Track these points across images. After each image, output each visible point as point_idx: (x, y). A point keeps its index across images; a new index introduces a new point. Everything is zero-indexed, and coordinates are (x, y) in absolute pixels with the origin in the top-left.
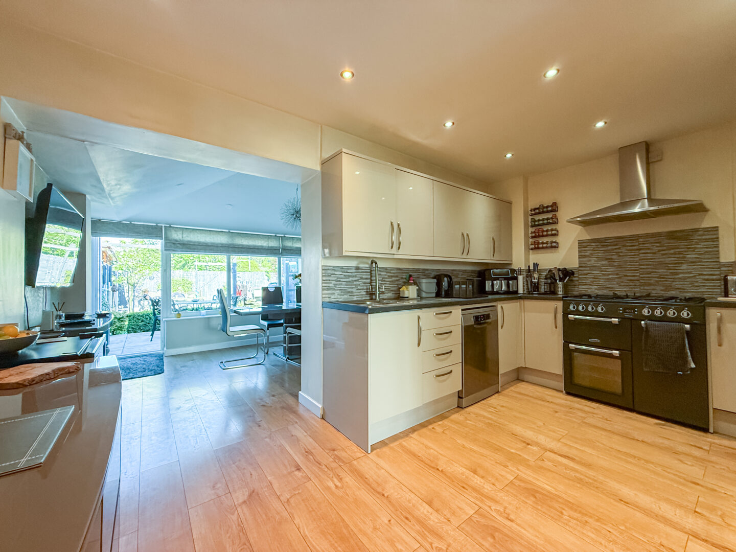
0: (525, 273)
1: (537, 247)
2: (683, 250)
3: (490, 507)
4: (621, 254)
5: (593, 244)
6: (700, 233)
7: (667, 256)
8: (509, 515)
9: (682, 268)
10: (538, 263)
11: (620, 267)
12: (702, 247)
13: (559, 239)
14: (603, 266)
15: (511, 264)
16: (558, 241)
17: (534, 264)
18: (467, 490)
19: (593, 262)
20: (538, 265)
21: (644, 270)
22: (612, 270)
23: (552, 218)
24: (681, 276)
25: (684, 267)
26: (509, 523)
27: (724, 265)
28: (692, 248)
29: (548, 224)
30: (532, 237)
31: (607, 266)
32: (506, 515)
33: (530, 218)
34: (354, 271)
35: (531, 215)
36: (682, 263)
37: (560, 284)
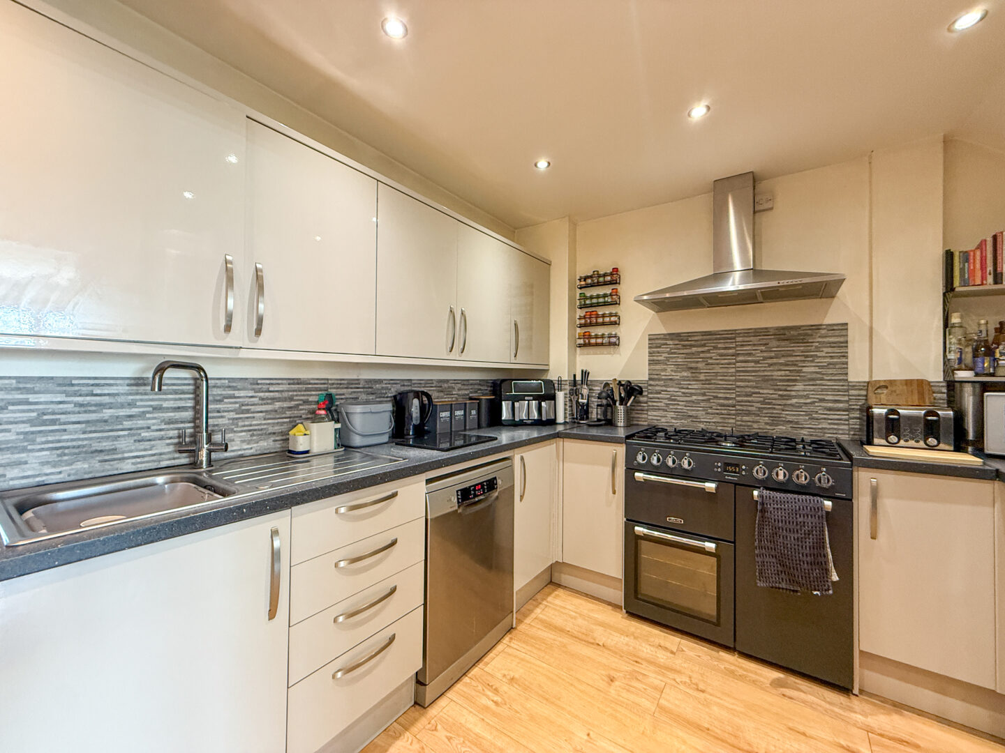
0: (568, 387)
1: (587, 343)
2: (798, 358)
4: (710, 361)
5: (671, 342)
6: (823, 332)
7: (776, 368)
9: (796, 388)
10: (589, 370)
11: (708, 382)
12: (824, 355)
13: (621, 331)
14: (684, 380)
15: (547, 371)
16: (619, 334)
17: (582, 371)
19: (669, 371)
20: (588, 373)
21: (742, 389)
22: (696, 387)
23: (611, 295)
24: (794, 401)
25: (800, 386)
27: (854, 387)
28: (812, 356)
29: (605, 304)
30: (581, 326)
31: (689, 380)
33: (579, 291)
35: (580, 288)
36: (795, 380)
37: (621, 409)
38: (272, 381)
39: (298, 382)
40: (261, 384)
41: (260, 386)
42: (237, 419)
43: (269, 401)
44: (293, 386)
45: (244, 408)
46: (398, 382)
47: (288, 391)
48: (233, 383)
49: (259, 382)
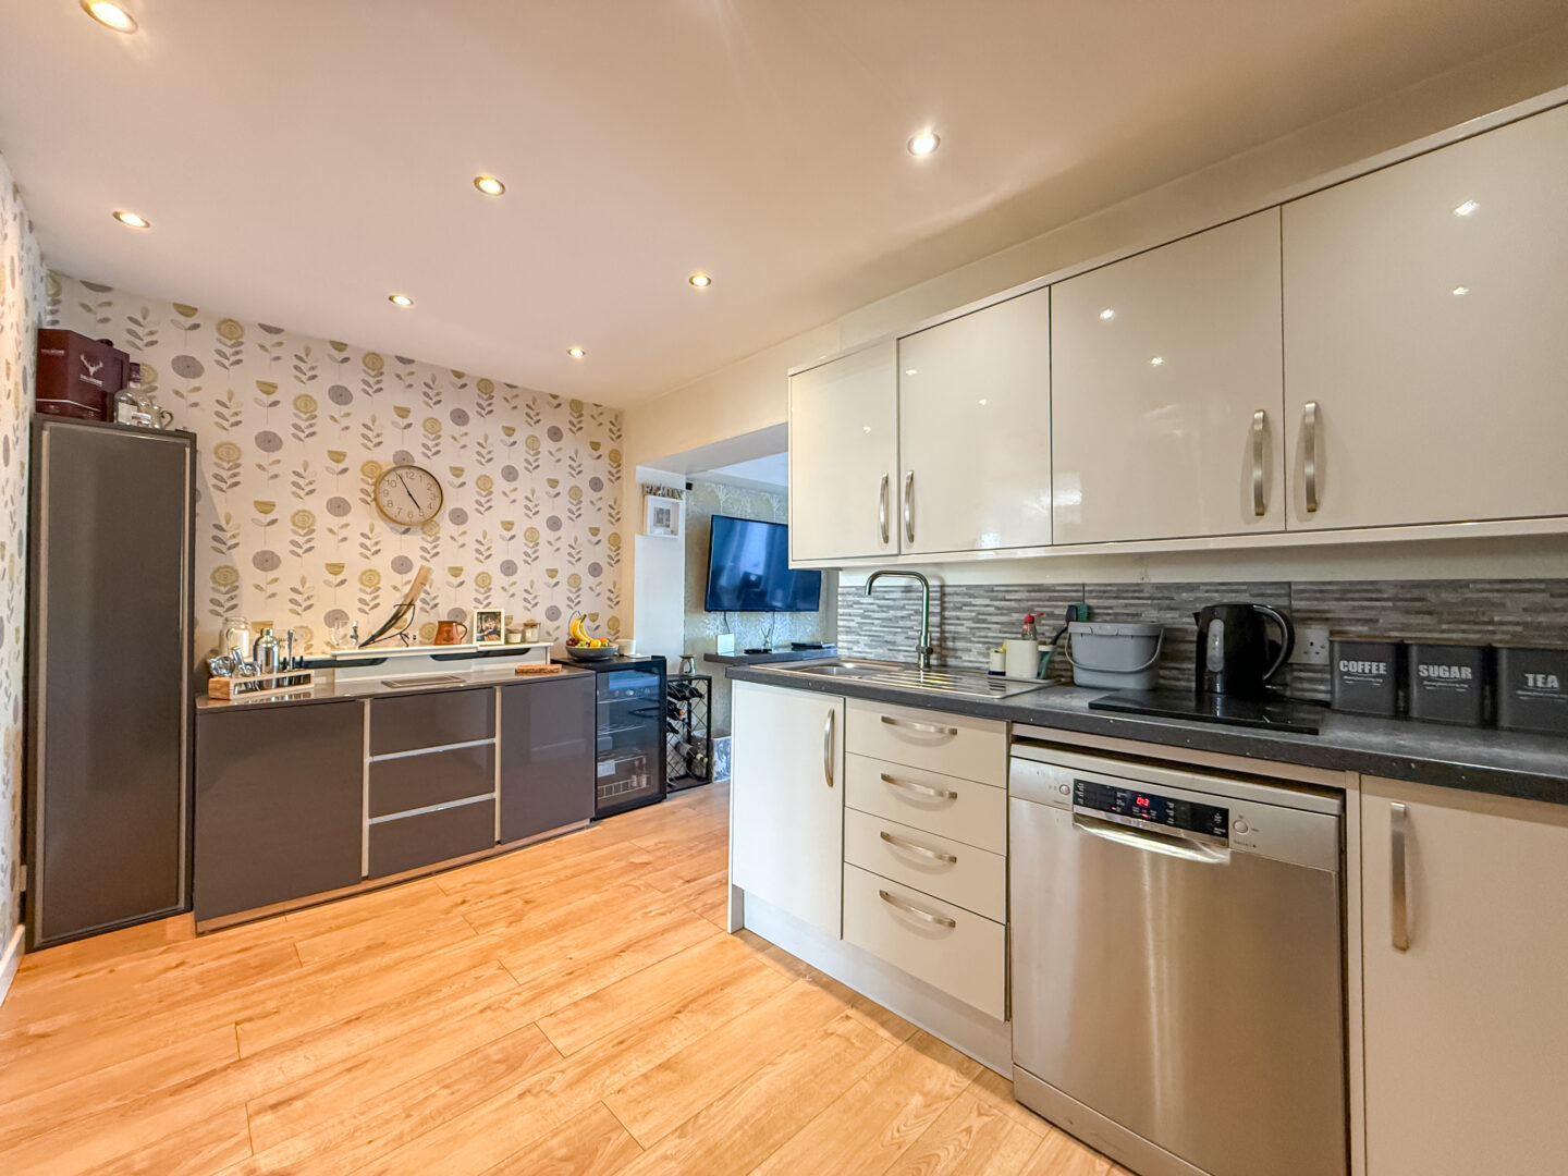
3: (563, 1071)
8: (536, 1095)
18: (613, 1046)
26: (518, 1090)
32: (535, 1091)
34: (898, 595)
38: (1009, 589)
39: (1039, 588)
40: (997, 591)
41: (995, 594)
42: (974, 628)
43: (1005, 612)
44: (1033, 594)
45: (981, 617)
46: (1244, 587)
47: (1028, 600)
48: (972, 591)
49: (996, 589)
